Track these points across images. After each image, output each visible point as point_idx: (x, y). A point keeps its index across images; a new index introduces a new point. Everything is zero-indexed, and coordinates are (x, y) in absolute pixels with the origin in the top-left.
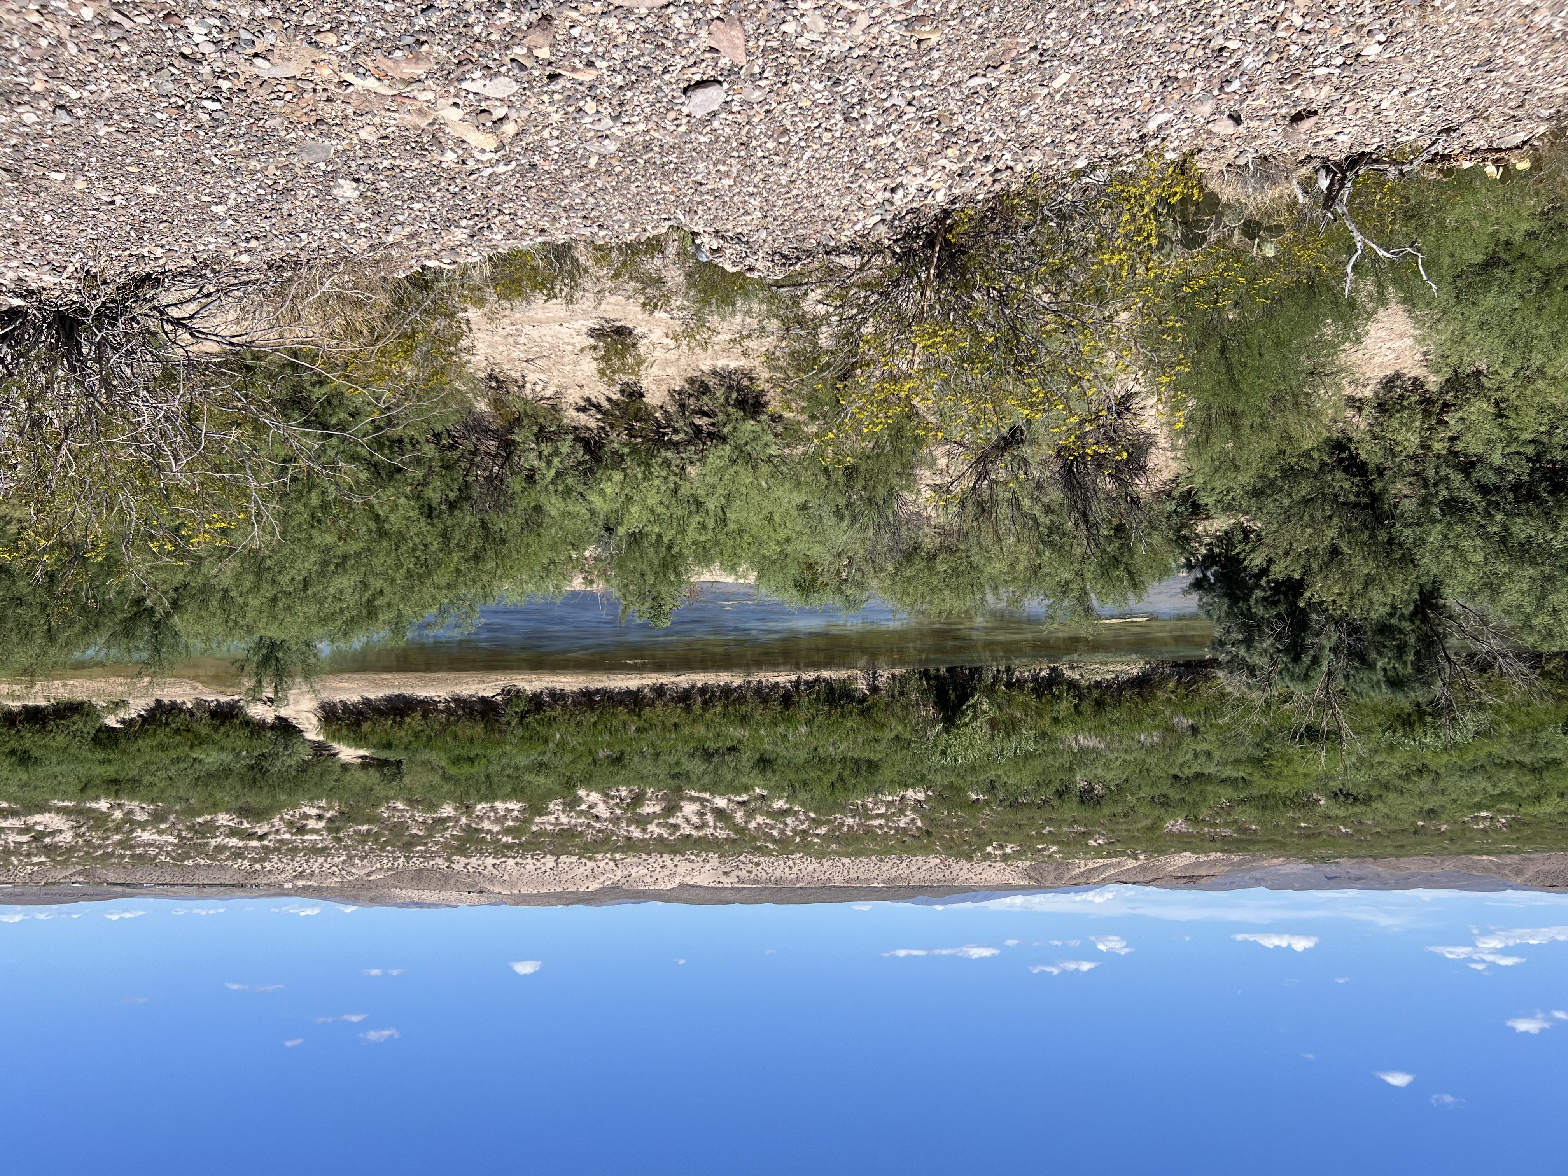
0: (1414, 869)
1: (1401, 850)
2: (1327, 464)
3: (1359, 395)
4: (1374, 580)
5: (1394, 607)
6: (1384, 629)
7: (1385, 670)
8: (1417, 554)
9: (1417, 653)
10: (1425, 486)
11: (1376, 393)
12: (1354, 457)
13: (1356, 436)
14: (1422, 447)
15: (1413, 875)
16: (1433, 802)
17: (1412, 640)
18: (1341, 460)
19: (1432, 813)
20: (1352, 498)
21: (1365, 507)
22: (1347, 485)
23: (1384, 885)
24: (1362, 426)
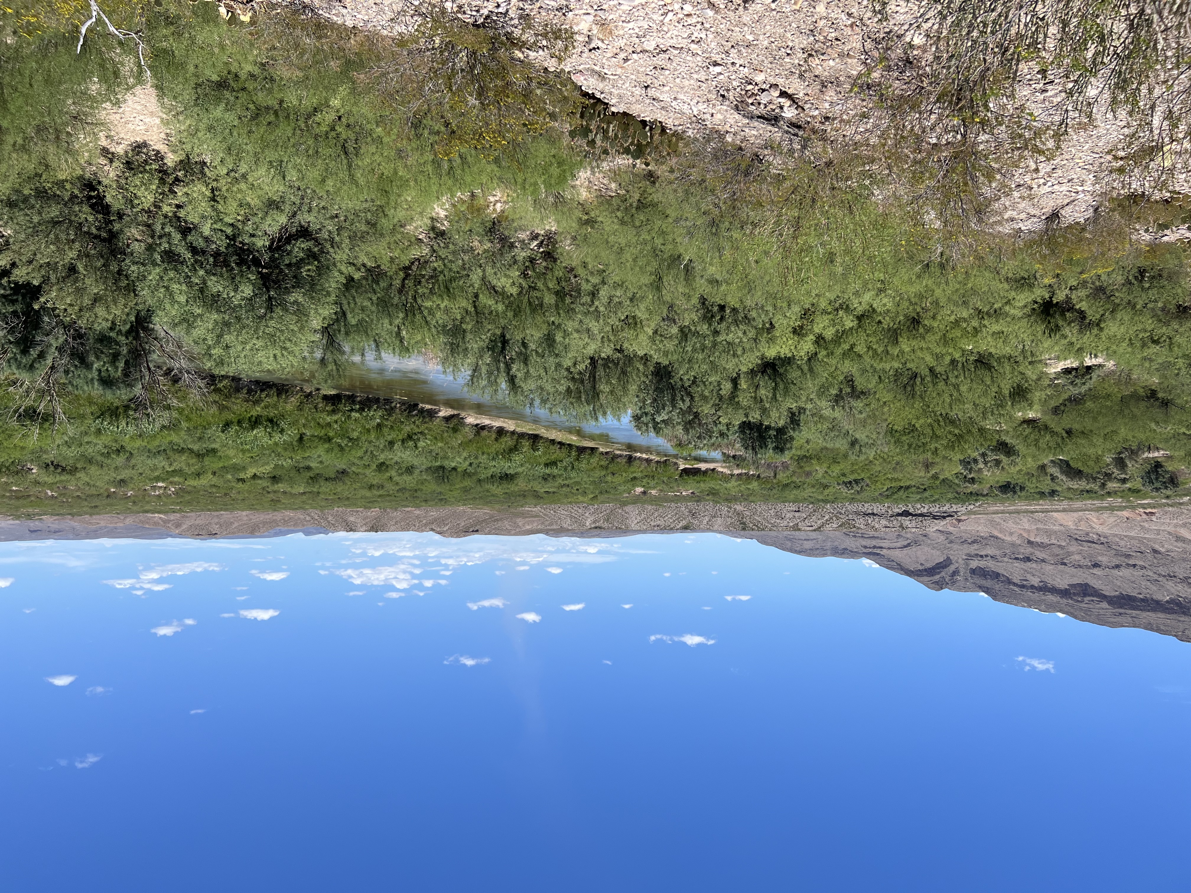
0: (103, 524)
1: (95, 510)
2: (77, 197)
3: (112, 150)
4: (101, 298)
5: (113, 323)
6: (103, 339)
7: (100, 371)
8: (139, 285)
9: (127, 363)
10: (152, 237)
11: (126, 152)
12: (101, 198)
13: (105, 182)
14: (156, 206)
15: (101, 528)
16: (124, 474)
17: (124, 350)
18: (90, 198)
19: (122, 482)
20: (94, 231)
21: (104, 240)
22: (91, 218)
23: (77, 536)
24: (111, 175)
